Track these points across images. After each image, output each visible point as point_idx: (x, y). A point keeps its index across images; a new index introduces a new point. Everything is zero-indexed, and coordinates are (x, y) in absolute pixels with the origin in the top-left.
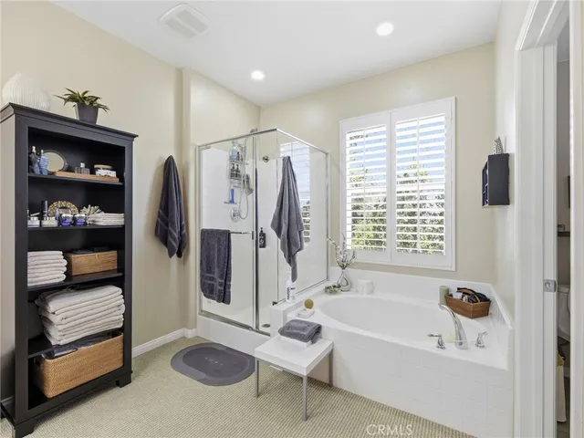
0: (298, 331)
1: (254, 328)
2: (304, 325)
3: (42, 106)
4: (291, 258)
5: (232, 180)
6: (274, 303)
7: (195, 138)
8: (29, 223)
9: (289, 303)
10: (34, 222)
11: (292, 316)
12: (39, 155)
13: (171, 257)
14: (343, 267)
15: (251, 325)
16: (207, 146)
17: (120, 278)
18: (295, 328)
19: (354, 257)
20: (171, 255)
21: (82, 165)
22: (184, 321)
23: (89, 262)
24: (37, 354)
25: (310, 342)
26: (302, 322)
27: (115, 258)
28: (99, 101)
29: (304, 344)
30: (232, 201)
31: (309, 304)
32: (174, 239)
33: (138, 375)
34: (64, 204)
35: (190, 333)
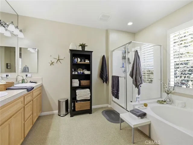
0: (136, 113)
1: (125, 108)
2: (139, 111)
3: (75, 49)
4: (137, 86)
5: (123, 60)
6: (131, 102)
7: (111, 48)
8: (73, 73)
9: (137, 103)
10: (74, 73)
11: (137, 107)
12: (74, 59)
13: (103, 83)
14: (168, 94)
15: (124, 107)
16: (114, 50)
17: (89, 87)
18: (135, 111)
19: (174, 90)
20: (104, 82)
21: (83, 60)
22: (108, 102)
23: (84, 82)
24: (74, 101)
25: (140, 118)
26: (139, 110)
27: (89, 82)
28: (86, 45)
29: (137, 117)
30: (123, 67)
31: (146, 105)
32: (104, 78)
33: (94, 112)
34: (80, 69)
35: (109, 106)
